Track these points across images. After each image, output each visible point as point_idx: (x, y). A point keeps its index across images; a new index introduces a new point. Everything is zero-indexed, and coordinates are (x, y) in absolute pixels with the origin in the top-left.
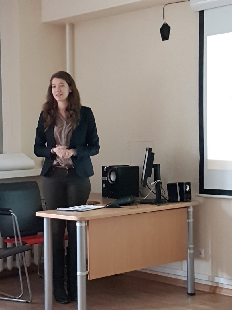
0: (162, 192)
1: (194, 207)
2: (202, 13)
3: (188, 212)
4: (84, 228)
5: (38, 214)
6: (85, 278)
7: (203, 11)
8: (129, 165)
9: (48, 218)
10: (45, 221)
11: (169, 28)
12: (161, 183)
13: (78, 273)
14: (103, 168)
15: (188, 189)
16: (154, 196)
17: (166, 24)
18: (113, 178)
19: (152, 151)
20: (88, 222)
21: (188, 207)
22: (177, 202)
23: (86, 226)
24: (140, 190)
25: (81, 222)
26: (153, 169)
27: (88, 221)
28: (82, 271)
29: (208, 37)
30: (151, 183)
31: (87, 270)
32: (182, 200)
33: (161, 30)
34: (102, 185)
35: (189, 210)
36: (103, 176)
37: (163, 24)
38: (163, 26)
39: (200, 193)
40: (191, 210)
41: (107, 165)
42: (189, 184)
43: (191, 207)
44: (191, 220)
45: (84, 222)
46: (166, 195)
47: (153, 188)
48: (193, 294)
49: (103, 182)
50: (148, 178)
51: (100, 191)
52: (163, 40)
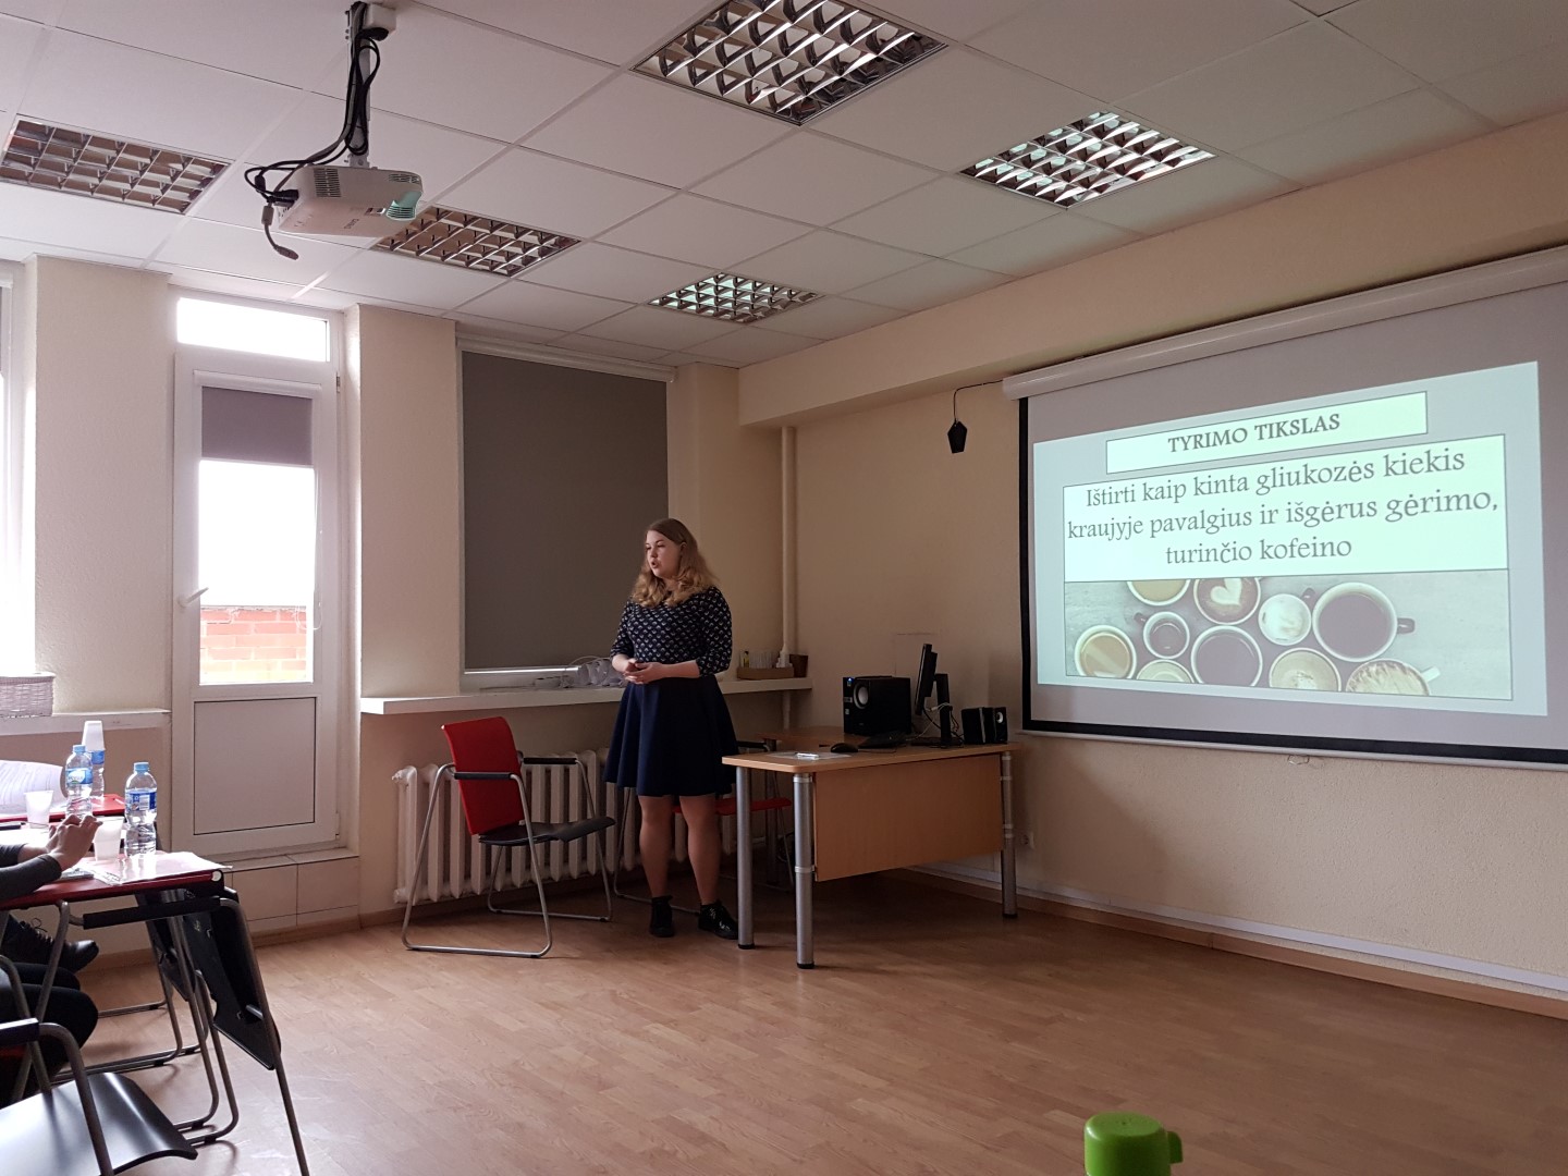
0: (952, 725)
1: (1012, 753)
2: (1024, 403)
3: (1001, 762)
4: (807, 787)
5: (726, 761)
6: (810, 877)
7: (1026, 399)
8: (893, 676)
9: (743, 768)
10: (739, 773)
11: (965, 430)
12: (951, 708)
13: (798, 869)
14: (845, 680)
15: (1001, 720)
16: (938, 733)
17: (960, 423)
18: (863, 699)
19: (933, 650)
20: (813, 776)
21: (1001, 754)
22: (981, 743)
23: (810, 783)
24: (913, 721)
25: (801, 776)
26: (935, 683)
27: (814, 773)
28: (803, 865)
29: (1035, 445)
30: (933, 706)
31: (813, 863)
32: (990, 741)
33: (951, 434)
34: (844, 712)
35: (1004, 758)
36: (845, 695)
37: (954, 424)
38: (953, 428)
39: (1024, 728)
40: (1007, 758)
41: (852, 675)
42: (1003, 710)
43: (1008, 753)
44: (1008, 778)
45: (807, 775)
46: (961, 731)
47: (937, 718)
48: (1014, 917)
49: (846, 705)
50: (926, 699)
51: (841, 723)
52: (953, 452)
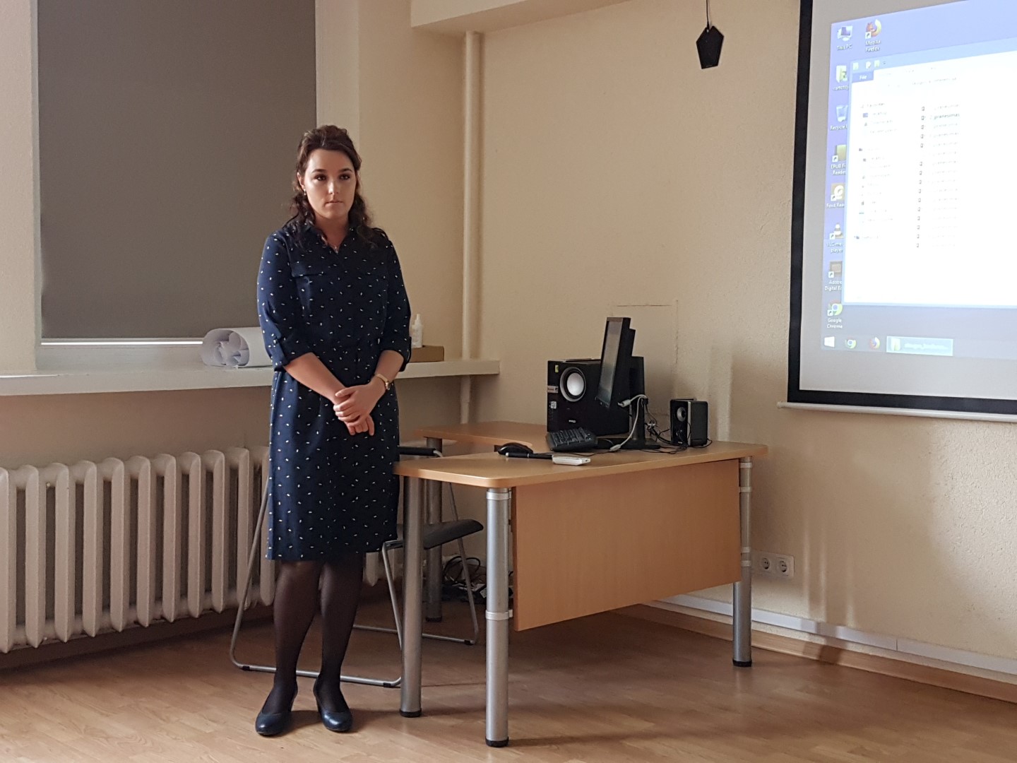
4: (504, 506)
11: (721, 37)
13: (490, 615)
14: (551, 365)
17: (713, 29)
18: (575, 387)
20: (513, 490)
23: (509, 501)
25: (498, 490)
27: (513, 487)
28: (497, 610)
33: (700, 42)
34: (549, 404)
36: (549, 384)
37: (706, 29)
38: (704, 35)
45: (506, 490)
49: (551, 397)
52: (703, 67)
